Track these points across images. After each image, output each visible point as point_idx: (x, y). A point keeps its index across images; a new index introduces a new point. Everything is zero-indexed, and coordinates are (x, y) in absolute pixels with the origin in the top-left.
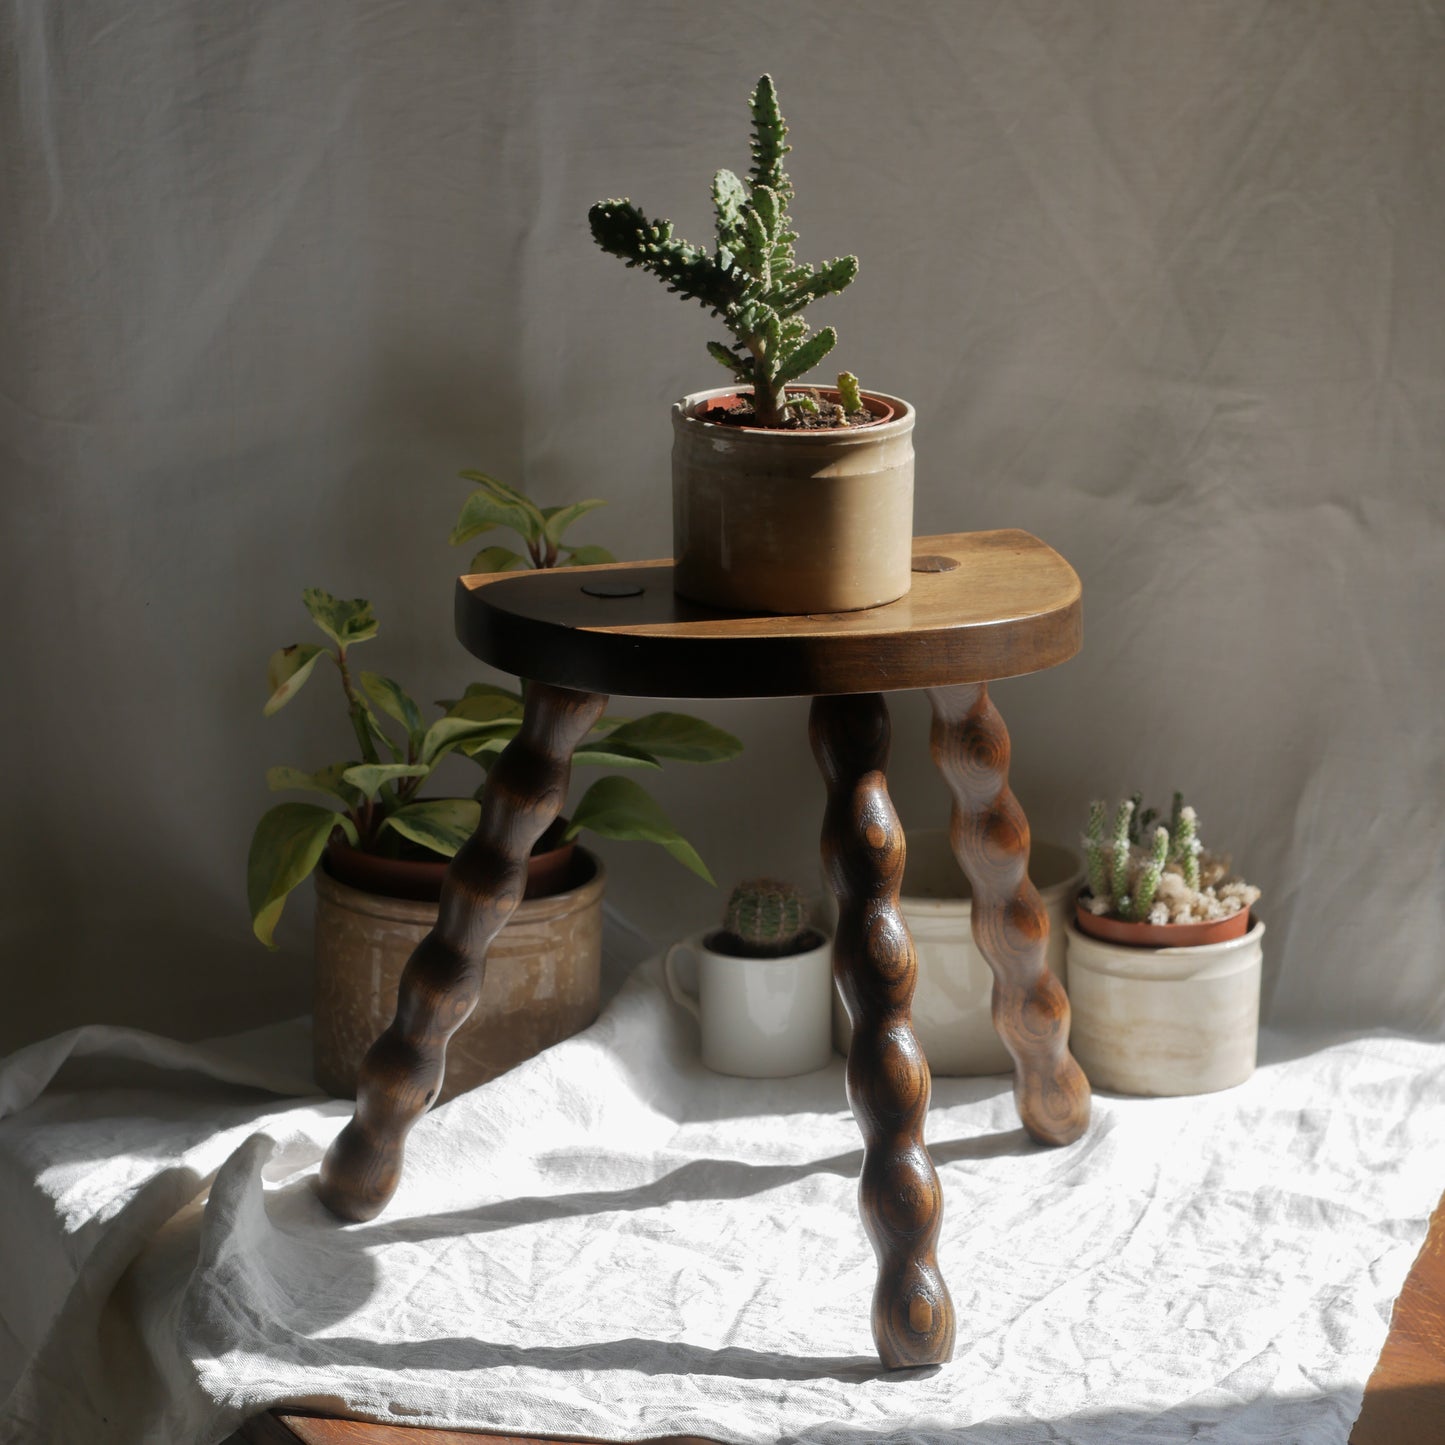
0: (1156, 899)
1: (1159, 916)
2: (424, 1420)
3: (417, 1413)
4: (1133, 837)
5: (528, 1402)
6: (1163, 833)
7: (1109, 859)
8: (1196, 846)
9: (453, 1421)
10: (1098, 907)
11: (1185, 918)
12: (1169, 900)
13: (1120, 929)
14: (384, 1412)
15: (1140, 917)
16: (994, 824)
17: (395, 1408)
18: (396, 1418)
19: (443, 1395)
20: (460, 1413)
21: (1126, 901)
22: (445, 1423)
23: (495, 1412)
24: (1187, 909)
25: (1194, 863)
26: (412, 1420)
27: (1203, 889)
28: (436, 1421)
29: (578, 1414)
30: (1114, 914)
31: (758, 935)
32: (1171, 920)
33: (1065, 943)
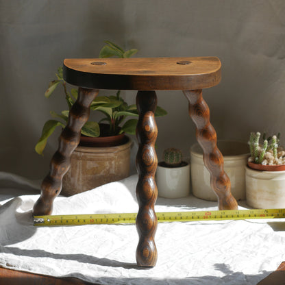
0: (265, 158)
1: (264, 163)
2: (13, 268)
3: (12, 266)
4: (259, 142)
5: (39, 266)
6: (266, 141)
7: (254, 147)
8: (276, 145)
9: (20, 269)
10: (250, 160)
11: (271, 164)
12: (268, 160)
13: (256, 166)
14: (5, 266)
15: (259, 163)
16: (205, 133)
17: (8, 265)
18: (7, 267)
19: (19, 262)
20: (22, 267)
21: (257, 159)
22: (18, 269)
23: (31, 268)
24: (272, 162)
25: (276, 150)
26: (10, 268)
27: (279, 158)
28: (16, 269)
29: (50, 269)
30: (254, 162)
31: (168, 162)
32: (268, 164)
33: (245, 170)
